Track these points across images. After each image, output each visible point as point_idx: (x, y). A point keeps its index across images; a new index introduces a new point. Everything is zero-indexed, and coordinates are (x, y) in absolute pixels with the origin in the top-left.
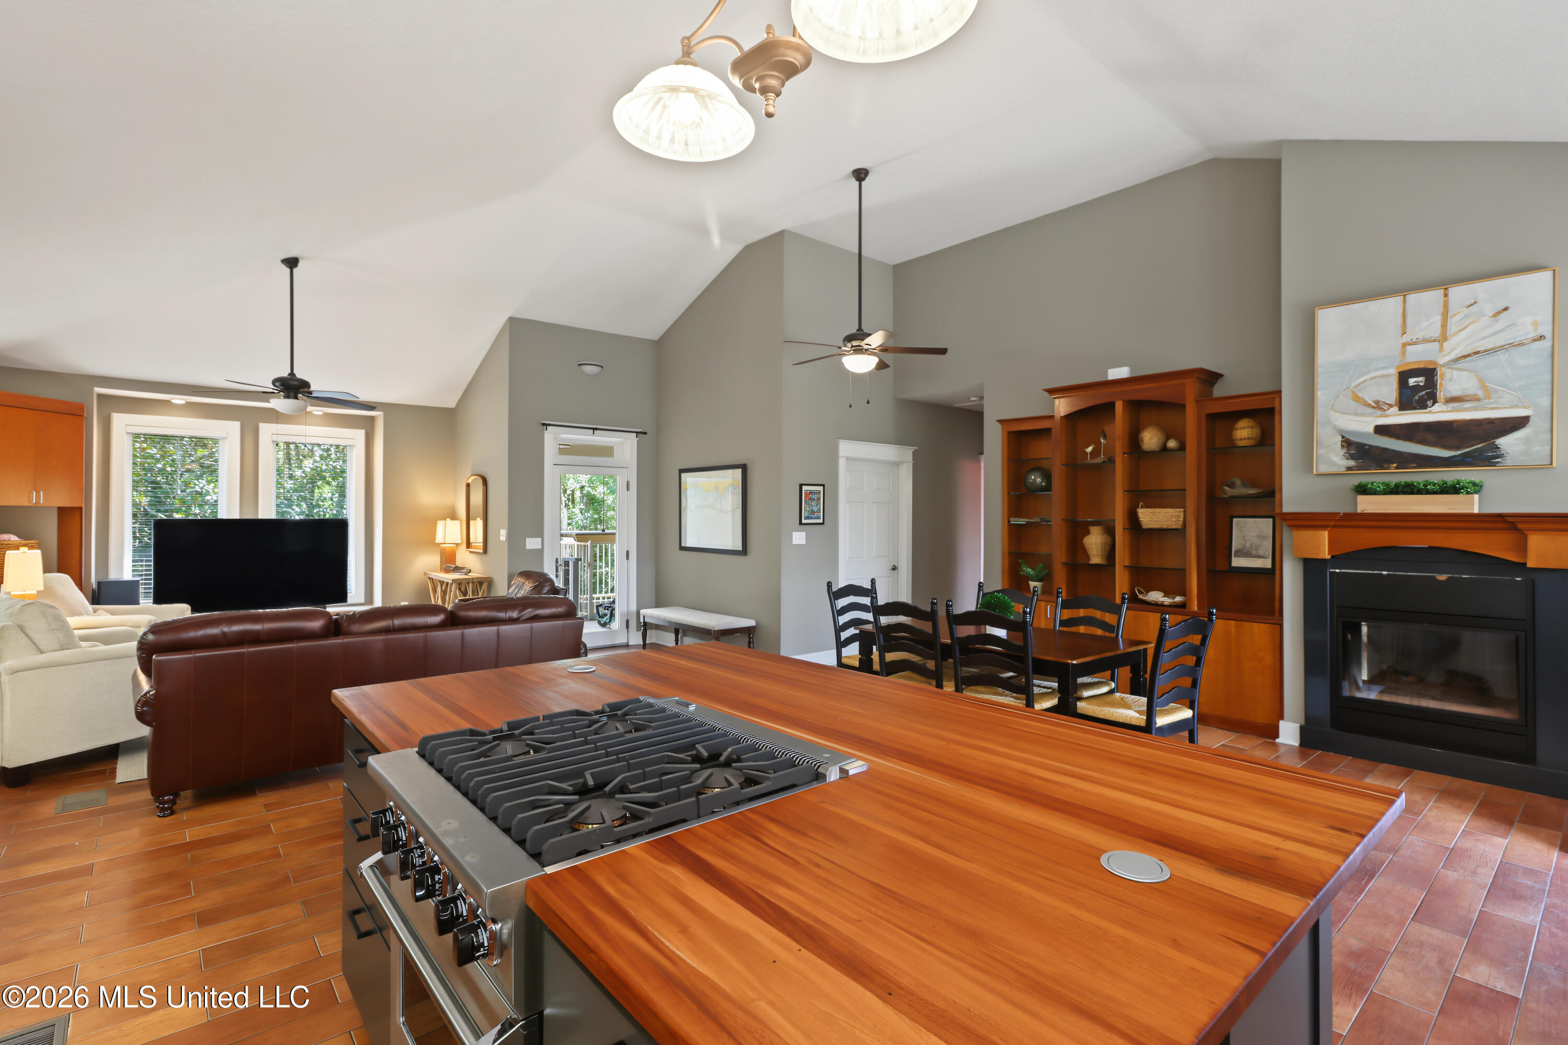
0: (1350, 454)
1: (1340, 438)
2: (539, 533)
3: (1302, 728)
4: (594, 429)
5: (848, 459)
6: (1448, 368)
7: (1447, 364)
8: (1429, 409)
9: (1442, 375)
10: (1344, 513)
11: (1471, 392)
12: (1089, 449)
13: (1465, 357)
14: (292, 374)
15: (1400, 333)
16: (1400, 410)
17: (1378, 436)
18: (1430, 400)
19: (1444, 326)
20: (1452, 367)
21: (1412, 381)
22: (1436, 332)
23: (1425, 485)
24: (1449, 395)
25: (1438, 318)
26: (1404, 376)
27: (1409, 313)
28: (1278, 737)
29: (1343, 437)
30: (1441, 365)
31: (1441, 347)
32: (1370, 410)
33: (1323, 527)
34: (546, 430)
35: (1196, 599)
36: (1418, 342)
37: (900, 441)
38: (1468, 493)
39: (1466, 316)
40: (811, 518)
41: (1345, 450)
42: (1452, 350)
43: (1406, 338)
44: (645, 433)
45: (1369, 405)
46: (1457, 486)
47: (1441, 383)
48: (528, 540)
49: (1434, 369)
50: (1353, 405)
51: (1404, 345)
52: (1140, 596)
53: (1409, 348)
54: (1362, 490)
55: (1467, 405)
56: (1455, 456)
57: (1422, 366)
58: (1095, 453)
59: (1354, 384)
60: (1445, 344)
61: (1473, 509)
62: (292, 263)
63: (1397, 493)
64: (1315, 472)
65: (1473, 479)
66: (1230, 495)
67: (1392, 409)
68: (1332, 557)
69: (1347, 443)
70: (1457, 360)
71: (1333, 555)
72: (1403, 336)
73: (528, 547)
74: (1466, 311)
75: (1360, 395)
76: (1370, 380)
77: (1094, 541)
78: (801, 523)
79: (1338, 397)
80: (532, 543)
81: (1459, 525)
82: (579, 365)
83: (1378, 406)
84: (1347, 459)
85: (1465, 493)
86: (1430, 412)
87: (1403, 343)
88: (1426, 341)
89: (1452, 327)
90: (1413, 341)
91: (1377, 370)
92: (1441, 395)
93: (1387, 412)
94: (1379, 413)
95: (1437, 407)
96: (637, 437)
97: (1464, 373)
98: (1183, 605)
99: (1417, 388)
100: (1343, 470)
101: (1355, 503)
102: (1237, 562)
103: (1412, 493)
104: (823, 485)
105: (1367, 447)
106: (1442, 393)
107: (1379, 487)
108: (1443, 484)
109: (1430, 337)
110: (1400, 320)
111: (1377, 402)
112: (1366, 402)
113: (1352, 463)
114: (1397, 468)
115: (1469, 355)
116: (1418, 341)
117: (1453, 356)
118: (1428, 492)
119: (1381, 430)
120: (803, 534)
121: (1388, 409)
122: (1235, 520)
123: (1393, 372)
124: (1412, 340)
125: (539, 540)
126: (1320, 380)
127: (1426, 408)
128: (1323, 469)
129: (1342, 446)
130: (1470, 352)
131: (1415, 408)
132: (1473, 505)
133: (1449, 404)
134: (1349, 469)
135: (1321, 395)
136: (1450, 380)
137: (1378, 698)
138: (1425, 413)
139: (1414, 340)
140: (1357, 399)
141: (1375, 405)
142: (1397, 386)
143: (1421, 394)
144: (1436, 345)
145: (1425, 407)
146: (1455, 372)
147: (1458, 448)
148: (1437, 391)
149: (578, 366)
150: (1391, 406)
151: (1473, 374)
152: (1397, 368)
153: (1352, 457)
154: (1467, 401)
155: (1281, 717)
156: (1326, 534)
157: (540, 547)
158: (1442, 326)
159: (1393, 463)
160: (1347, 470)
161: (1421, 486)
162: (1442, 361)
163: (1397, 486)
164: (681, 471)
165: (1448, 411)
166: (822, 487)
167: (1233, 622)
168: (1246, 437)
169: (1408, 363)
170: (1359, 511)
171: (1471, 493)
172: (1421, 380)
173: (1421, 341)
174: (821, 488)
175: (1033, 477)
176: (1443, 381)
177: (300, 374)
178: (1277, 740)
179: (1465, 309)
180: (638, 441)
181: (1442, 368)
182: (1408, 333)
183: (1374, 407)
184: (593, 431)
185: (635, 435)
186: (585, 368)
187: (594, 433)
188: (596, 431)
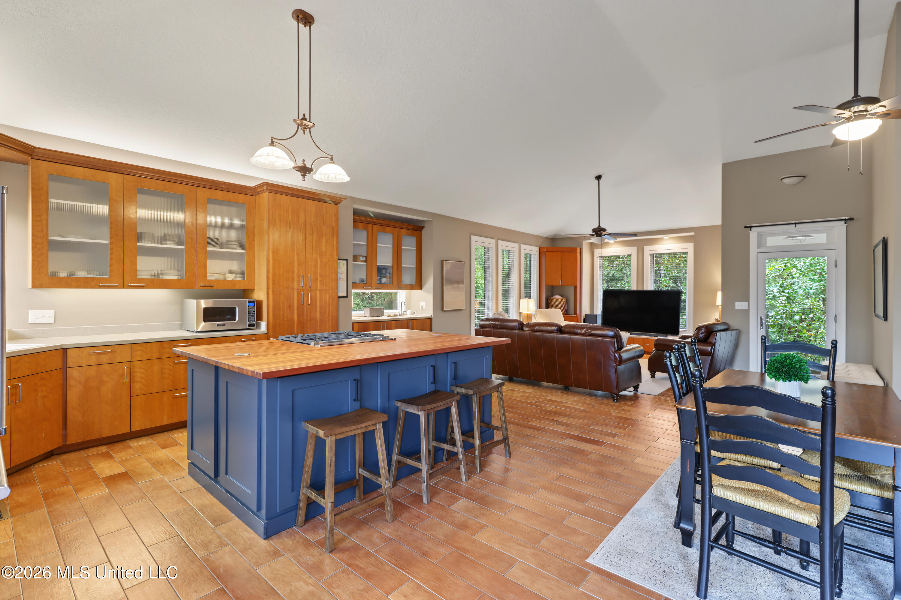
2: (746, 298)
4: (795, 224)
14: (599, 226)
34: (751, 230)
44: (852, 219)
48: (737, 303)
62: (599, 178)
73: (737, 308)
80: (740, 305)
96: (845, 223)
125: (747, 303)
157: (747, 308)
164: (874, 248)
177: (602, 226)
180: (846, 226)
184: (794, 225)
185: (843, 222)
186: (786, 181)
187: (796, 227)
188: (797, 225)
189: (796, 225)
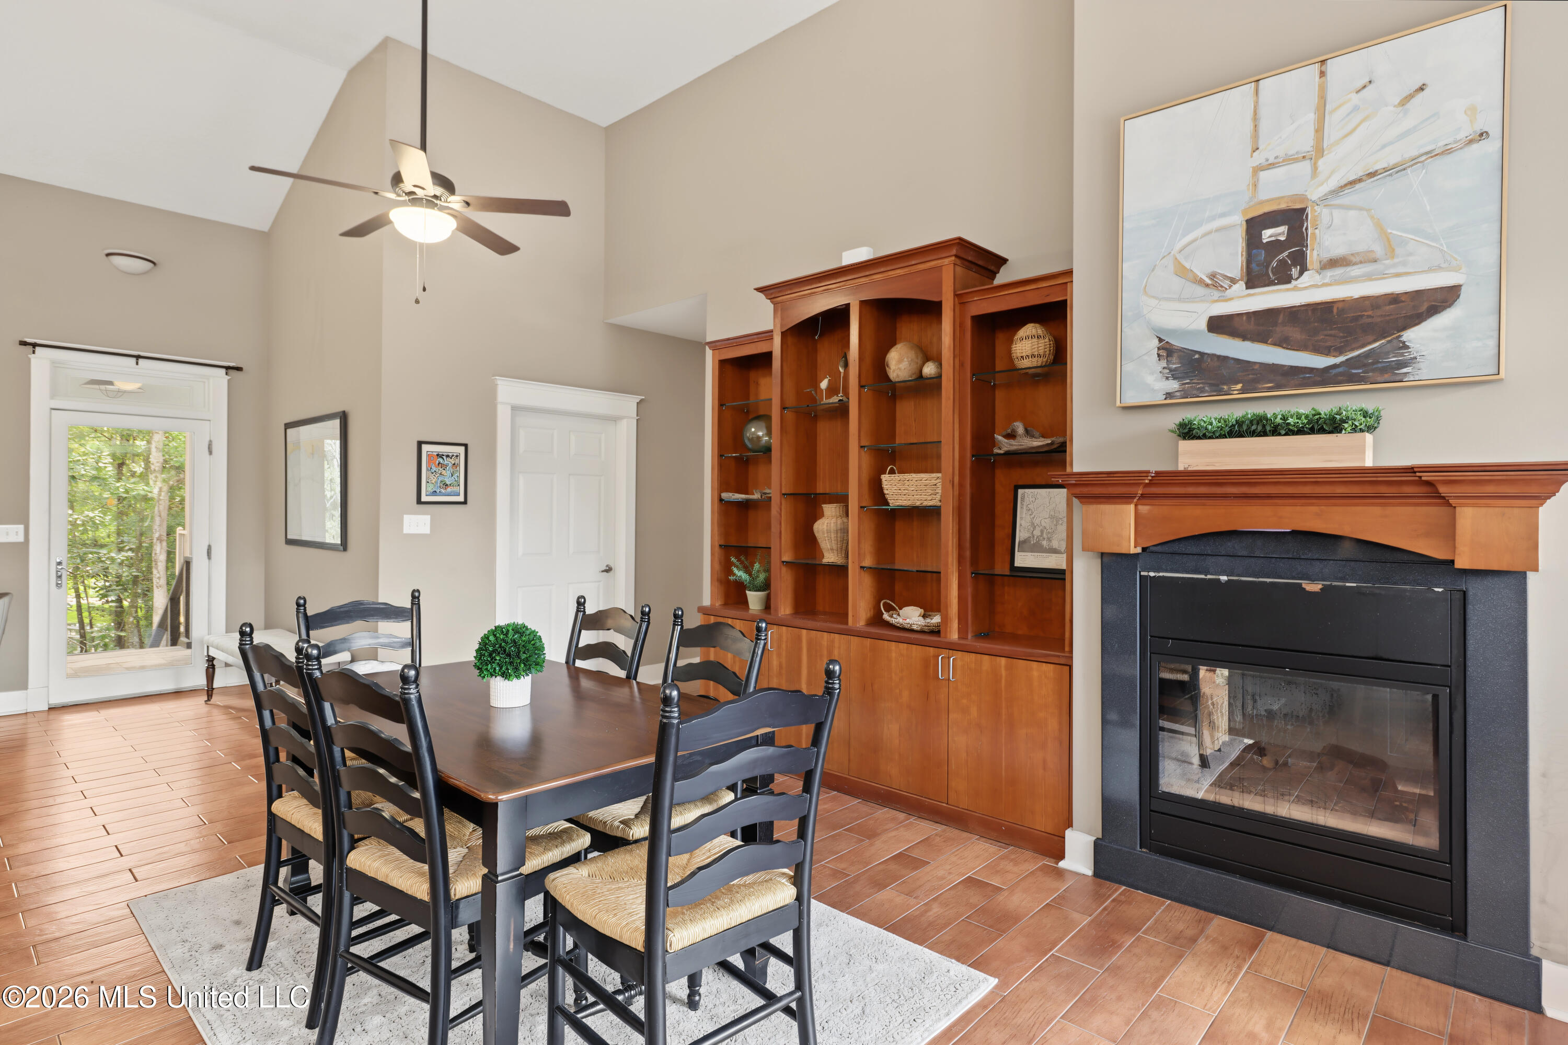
0: (1171, 370)
1: (1155, 342)
3: (1097, 845)
4: (138, 357)
5: (515, 409)
6: (1325, 206)
7: (1324, 199)
8: (1294, 282)
9: (1315, 219)
10: (1157, 473)
11: (1361, 248)
12: (824, 384)
13: (1352, 183)
15: (1250, 150)
16: (1247, 288)
17: (1213, 336)
18: (1295, 266)
19: (1319, 130)
20: (1332, 203)
21: (1268, 235)
22: (1306, 143)
23: (1284, 418)
24: (1326, 256)
25: (1311, 117)
26: (1254, 226)
27: (1263, 112)
28: (1062, 857)
29: (1161, 340)
30: (1314, 202)
31: (1315, 168)
32: (1200, 291)
33: (1125, 498)
34: (34, 353)
35: (957, 621)
36: (1279, 163)
37: (617, 387)
38: (1354, 429)
39: (1356, 109)
40: (441, 494)
41: (1164, 363)
42: (1332, 173)
43: (1259, 158)
44: (239, 369)
45: (1201, 282)
46: (1338, 417)
47: (1314, 234)
49: (1303, 211)
50: (1177, 283)
51: (1257, 170)
52: (886, 616)
53: (1263, 175)
54: (1188, 432)
55: (1355, 271)
56: (1335, 366)
57: (1283, 206)
58: (832, 390)
59: (1179, 246)
60: (1321, 163)
61: (1364, 460)
63: (1240, 435)
64: (1118, 404)
65: (1364, 406)
66: (1006, 449)
67: (1235, 287)
68: (1144, 549)
69: (1166, 350)
70: (1343, 187)
71: (1145, 546)
72: (1255, 154)
74: (1355, 99)
75: (1187, 265)
76: (1201, 238)
77: (825, 527)
78: (419, 501)
79: (1153, 270)
80: (6, 533)
81: (1340, 490)
82: (108, 255)
83: (1215, 282)
84: (1167, 378)
85: (1349, 429)
86: (1296, 289)
87: (1253, 168)
88: (1290, 160)
89: (1332, 133)
90: (1270, 162)
91: (1213, 218)
92: (1313, 256)
93: (1229, 293)
94: (1216, 294)
95: (1307, 278)
96: (227, 374)
97: (1352, 213)
98: (935, 632)
99: (1276, 246)
100: (1159, 399)
101: (1176, 457)
102: (1023, 560)
103: (1264, 434)
104: (466, 446)
105: (1197, 356)
106: (1315, 253)
107: (1211, 424)
108: (1314, 415)
109: (1297, 153)
110: (1249, 126)
111: (1213, 276)
112: (1195, 276)
113: (1174, 385)
114: (1243, 391)
115: (1360, 180)
116: (1276, 161)
117: (1333, 183)
118: (1290, 432)
119: (1218, 325)
120: (427, 519)
121: (1230, 287)
122: (1020, 491)
123: (1238, 220)
124: (1267, 160)
125: (22, 528)
126: (1128, 242)
127: (1289, 282)
128: (1131, 398)
129: (1159, 355)
130: (1361, 174)
131: (1271, 283)
132: (1363, 452)
133: (1325, 271)
134: (1169, 395)
135: (1130, 270)
136: (1329, 227)
137: (1211, 797)
138: (1288, 290)
139: (1271, 160)
140: (1182, 272)
141: (1208, 281)
142: (1244, 245)
143: (1280, 257)
144: (1306, 166)
145: (1288, 280)
146: (1336, 213)
147: (1340, 351)
148: (1307, 250)
149: (105, 257)
150: (1233, 281)
151: (1365, 213)
152: (1244, 212)
153: (1174, 375)
154: (1355, 264)
155: (1070, 824)
156: (1129, 510)
157: (21, 539)
158: (1317, 131)
159: (1237, 383)
160: (1165, 399)
161: (1278, 420)
162: (1315, 194)
163: (1239, 423)
164: (288, 426)
165: (1324, 285)
166: (463, 448)
167: (1003, 661)
168: (1029, 353)
169: (1262, 203)
170: (1181, 468)
171: (1362, 431)
172: (1278, 233)
173: (1284, 161)
174: (461, 450)
175: (753, 430)
176: (1317, 231)
178: (1062, 864)
179: (1354, 96)
180: (229, 381)
181: (1316, 208)
182: (1261, 148)
183: (1207, 285)
184: (134, 360)
185: (224, 371)
186: (117, 260)
187: (137, 363)
188: (141, 361)
189: (137, 360)
